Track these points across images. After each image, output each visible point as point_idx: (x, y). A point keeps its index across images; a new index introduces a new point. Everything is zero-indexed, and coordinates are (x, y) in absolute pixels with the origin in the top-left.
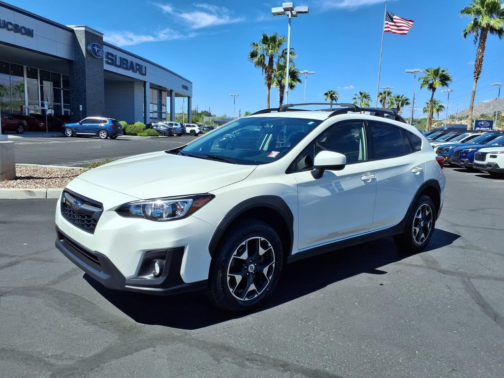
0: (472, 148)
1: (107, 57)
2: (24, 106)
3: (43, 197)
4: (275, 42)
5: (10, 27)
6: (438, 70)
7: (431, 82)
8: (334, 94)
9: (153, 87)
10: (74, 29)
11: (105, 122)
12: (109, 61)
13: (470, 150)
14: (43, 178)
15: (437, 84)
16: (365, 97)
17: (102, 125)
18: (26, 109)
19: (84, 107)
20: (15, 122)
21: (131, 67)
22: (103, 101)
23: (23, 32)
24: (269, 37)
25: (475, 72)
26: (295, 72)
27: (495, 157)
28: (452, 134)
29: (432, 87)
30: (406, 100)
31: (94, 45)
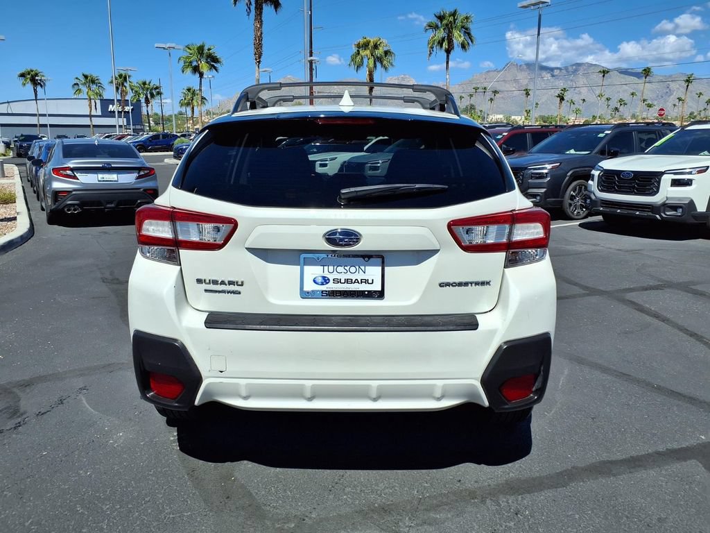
6: (203, 46)
7: (195, 64)
8: (36, 75)
15: (204, 67)
16: (93, 82)
25: (255, 54)
29: (196, 69)
30: (157, 88)
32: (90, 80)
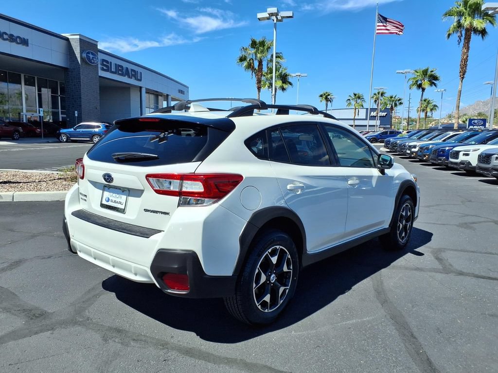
0: (449, 147)
1: (103, 64)
2: (22, 113)
3: (10, 200)
4: (264, 46)
5: (5, 36)
6: (427, 70)
7: (419, 82)
8: (329, 95)
9: (148, 91)
10: (69, 37)
11: (98, 127)
12: (105, 68)
13: (447, 148)
14: (20, 183)
15: (426, 84)
16: (359, 98)
17: (97, 130)
18: (24, 116)
19: (80, 114)
20: (11, 128)
21: (127, 73)
22: (98, 108)
23: (18, 41)
24: (258, 41)
25: (460, 72)
26: (286, 75)
27: (467, 155)
28: (436, 133)
29: (420, 86)
30: (400, 100)
31: (88, 53)
32: (358, 97)
